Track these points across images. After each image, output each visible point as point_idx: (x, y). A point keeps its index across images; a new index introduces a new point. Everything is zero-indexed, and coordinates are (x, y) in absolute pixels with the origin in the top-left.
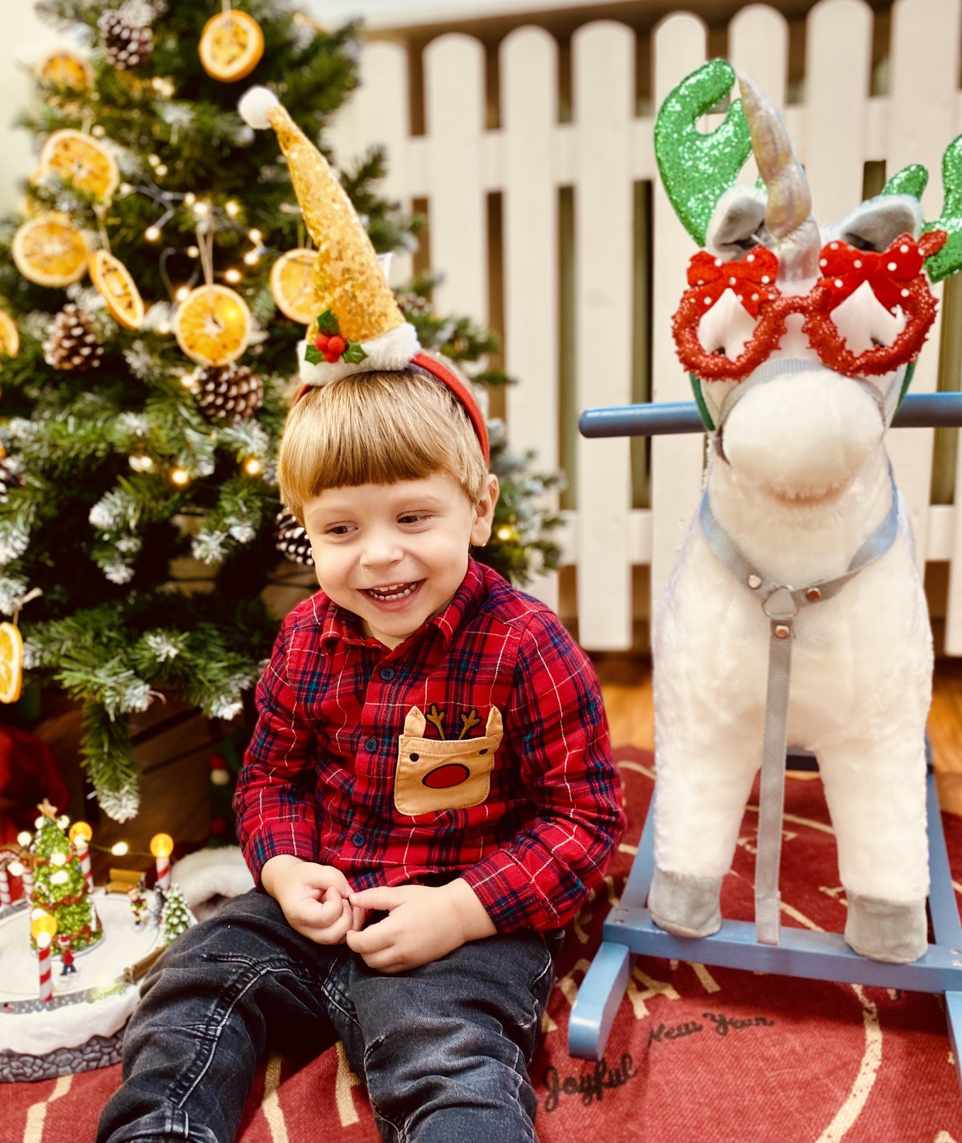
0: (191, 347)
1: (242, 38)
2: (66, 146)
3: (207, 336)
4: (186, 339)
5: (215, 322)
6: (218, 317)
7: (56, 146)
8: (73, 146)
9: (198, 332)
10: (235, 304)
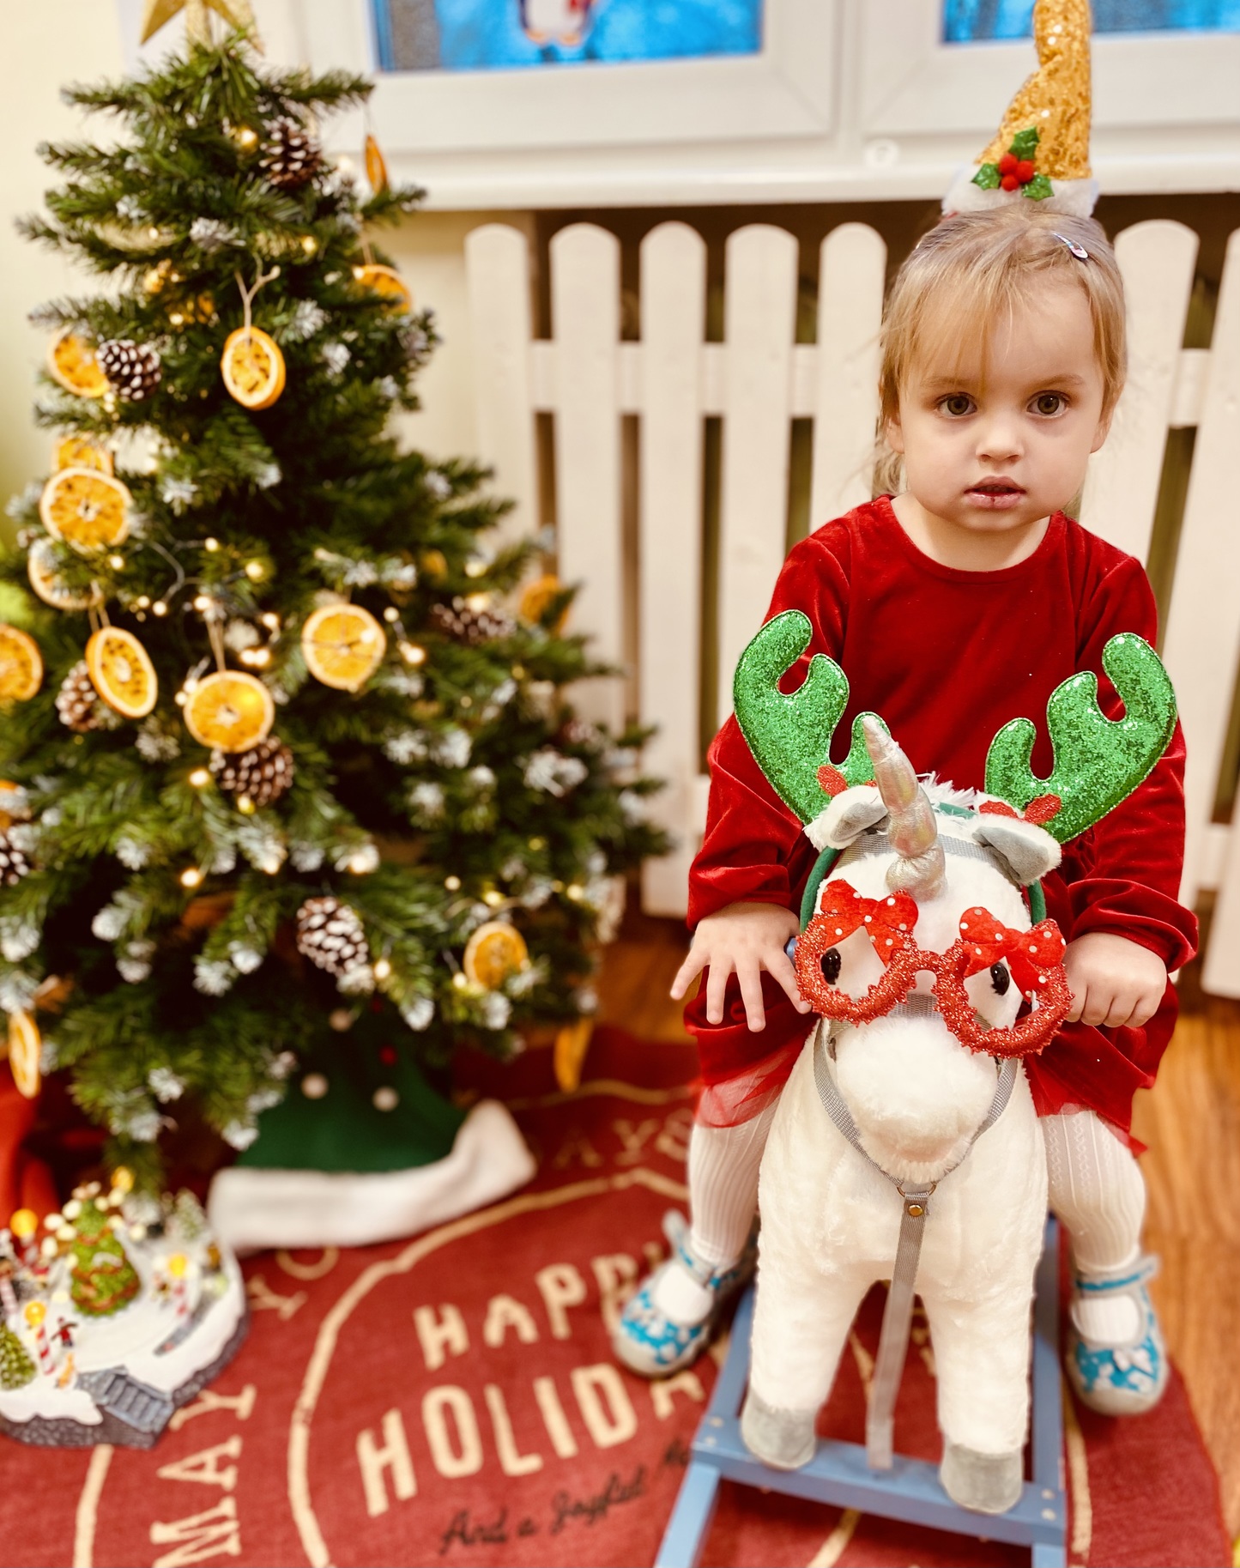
0: (206, 735)
1: (263, 363)
2: (69, 487)
3: (221, 727)
4: (199, 729)
5: (229, 710)
6: (232, 706)
7: (58, 488)
8: (78, 485)
9: (211, 722)
10: (251, 689)
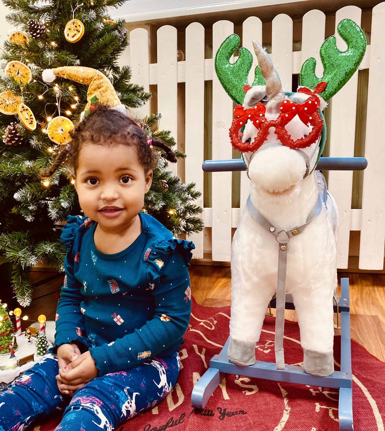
0: (52, 138)
1: (78, 28)
2: (13, 66)
3: (58, 134)
4: (50, 135)
5: (62, 130)
7: (10, 66)
8: (16, 66)
9: (55, 133)
10: (69, 122)
